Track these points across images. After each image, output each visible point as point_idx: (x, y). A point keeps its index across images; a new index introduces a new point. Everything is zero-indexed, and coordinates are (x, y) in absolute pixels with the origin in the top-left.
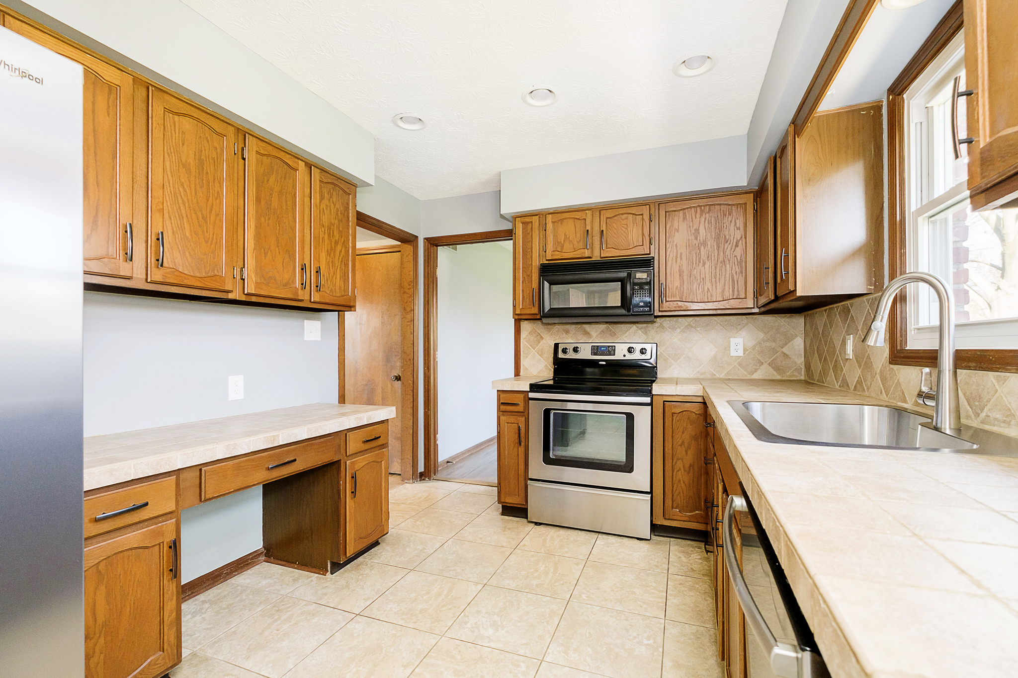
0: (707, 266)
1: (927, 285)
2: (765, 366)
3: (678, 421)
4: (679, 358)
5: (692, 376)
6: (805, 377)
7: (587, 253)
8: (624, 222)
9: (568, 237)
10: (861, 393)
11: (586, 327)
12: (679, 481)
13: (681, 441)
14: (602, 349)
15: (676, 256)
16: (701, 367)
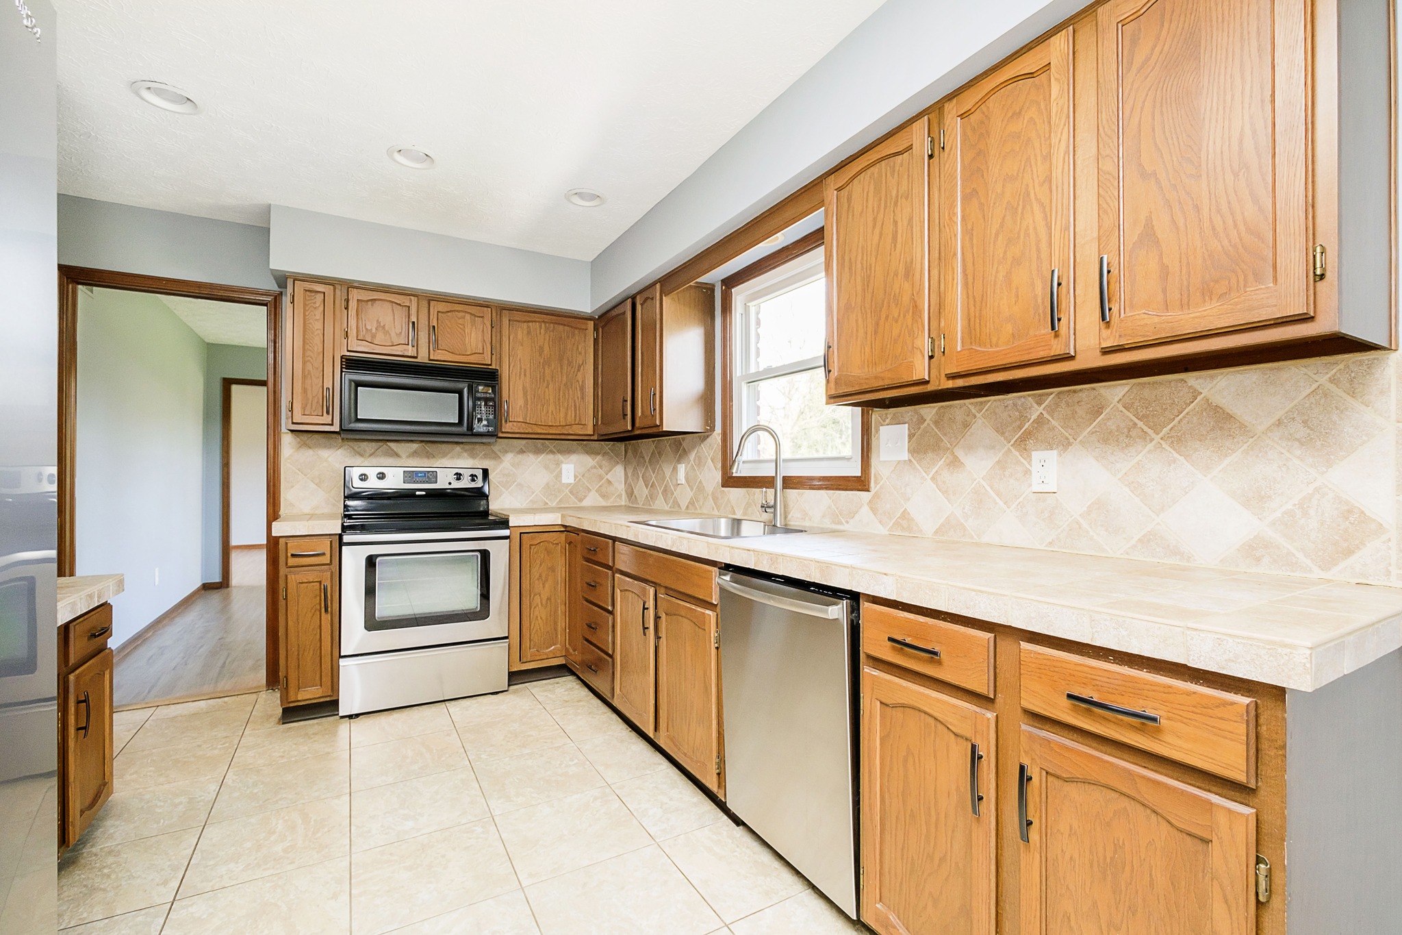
0: (551, 386)
1: (767, 433)
2: (593, 492)
3: (535, 553)
4: (510, 486)
5: (524, 505)
6: (626, 501)
7: (410, 351)
8: (460, 321)
9: (382, 325)
10: (694, 511)
11: (392, 445)
12: (537, 617)
13: (538, 574)
14: (420, 475)
15: (520, 372)
16: (533, 496)
